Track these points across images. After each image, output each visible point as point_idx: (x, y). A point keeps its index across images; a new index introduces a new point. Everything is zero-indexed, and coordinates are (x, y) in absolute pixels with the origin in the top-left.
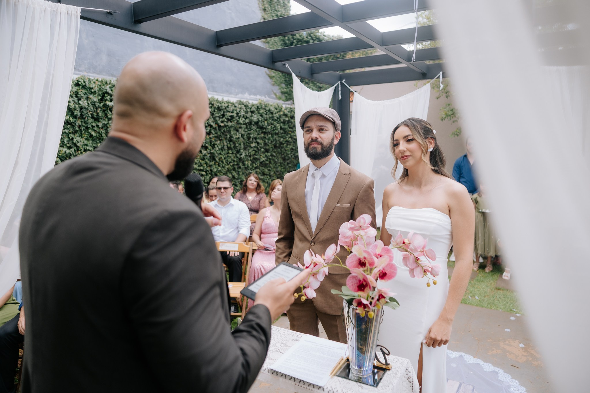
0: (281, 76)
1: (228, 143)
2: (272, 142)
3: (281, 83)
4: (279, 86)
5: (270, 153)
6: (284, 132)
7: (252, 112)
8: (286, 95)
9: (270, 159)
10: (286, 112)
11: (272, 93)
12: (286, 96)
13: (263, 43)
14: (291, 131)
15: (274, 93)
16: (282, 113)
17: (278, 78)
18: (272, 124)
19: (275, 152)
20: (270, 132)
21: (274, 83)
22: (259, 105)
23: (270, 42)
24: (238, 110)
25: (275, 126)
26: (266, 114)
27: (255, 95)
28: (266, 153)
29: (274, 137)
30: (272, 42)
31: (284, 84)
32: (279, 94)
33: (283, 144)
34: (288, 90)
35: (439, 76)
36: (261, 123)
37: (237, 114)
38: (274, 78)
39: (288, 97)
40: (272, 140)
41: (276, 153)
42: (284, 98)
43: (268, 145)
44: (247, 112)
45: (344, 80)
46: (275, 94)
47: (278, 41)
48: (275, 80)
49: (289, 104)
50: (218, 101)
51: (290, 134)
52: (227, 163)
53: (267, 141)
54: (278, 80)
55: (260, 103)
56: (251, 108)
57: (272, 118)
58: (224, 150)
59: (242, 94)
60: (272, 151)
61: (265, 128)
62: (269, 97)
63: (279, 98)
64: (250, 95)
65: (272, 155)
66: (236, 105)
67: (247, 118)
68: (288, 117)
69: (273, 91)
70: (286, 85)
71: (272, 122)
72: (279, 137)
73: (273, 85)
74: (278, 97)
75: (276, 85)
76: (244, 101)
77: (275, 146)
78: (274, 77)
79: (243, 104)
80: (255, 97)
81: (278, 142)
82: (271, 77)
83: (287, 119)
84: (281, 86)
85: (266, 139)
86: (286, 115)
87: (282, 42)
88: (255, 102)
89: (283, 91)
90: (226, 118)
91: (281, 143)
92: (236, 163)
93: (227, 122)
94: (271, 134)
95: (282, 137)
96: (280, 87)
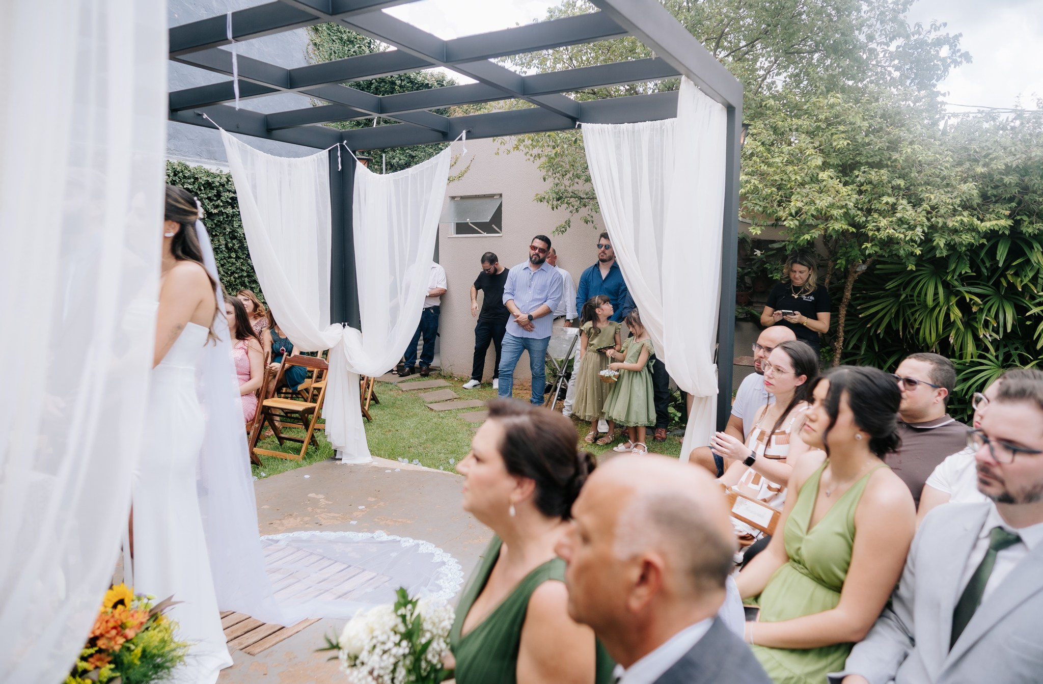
1: (229, 240)
35: (462, 136)
45: (345, 142)
50: (208, 174)
52: (227, 273)
58: (221, 252)
90: (222, 201)
92: (245, 274)
93: (225, 207)
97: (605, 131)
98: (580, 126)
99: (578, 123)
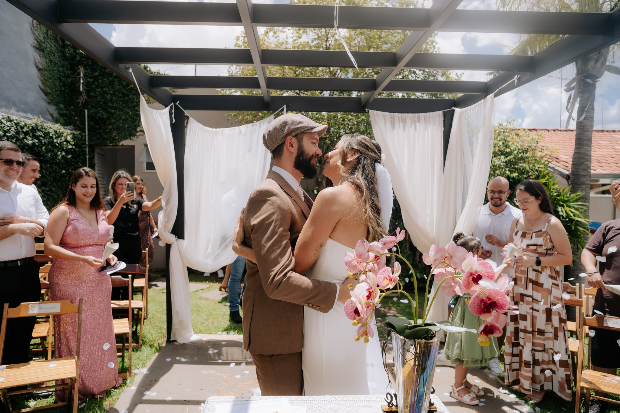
0: (58, 94)
2: (50, 173)
3: (59, 103)
4: (56, 106)
5: (48, 187)
6: (65, 163)
7: (26, 133)
8: (65, 118)
9: (48, 195)
10: (69, 138)
11: (48, 113)
12: (65, 120)
13: (35, 49)
14: (74, 162)
15: (50, 113)
16: (63, 139)
17: (55, 96)
18: (51, 151)
19: (54, 187)
20: (48, 161)
21: (50, 101)
22: (33, 125)
23: (45, 50)
24: (6, 128)
25: (56, 154)
26: (44, 138)
27: (24, 113)
28: (43, 188)
29: (53, 167)
30: (48, 51)
31: (63, 104)
32: (56, 115)
33: (65, 177)
34: (68, 112)
35: (283, 109)
36: (38, 148)
37: (5, 132)
38: (51, 96)
39: (68, 121)
40: (51, 171)
41: (56, 187)
42: (62, 120)
43: (46, 177)
44: (18, 132)
45: (178, 102)
46: (52, 115)
47: (55, 52)
48: (51, 98)
49: (69, 130)
51: (73, 165)
53: (44, 171)
54: (55, 98)
55: (36, 124)
56: (22, 128)
57: (52, 143)
59: (6, 109)
60: (50, 185)
61: (43, 156)
62: (43, 117)
63: (56, 121)
64: (18, 111)
65: (51, 190)
66: (3, 121)
67: (18, 139)
68: (71, 145)
69: (49, 111)
70: (64, 106)
71: (52, 148)
72: (60, 168)
73: (49, 103)
74: (55, 119)
75: (52, 104)
76: (13, 117)
77: (55, 179)
78: (50, 93)
79: (11, 121)
80: (25, 115)
81: (59, 174)
82: (46, 94)
83: (70, 147)
84: (59, 106)
85: (44, 169)
86: (68, 142)
87: (60, 54)
88: (29, 122)
89: (61, 112)
91: (62, 175)
94: (49, 163)
95: (63, 168)
96: (58, 108)
97: (384, 116)
98: (368, 111)
99: (367, 110)
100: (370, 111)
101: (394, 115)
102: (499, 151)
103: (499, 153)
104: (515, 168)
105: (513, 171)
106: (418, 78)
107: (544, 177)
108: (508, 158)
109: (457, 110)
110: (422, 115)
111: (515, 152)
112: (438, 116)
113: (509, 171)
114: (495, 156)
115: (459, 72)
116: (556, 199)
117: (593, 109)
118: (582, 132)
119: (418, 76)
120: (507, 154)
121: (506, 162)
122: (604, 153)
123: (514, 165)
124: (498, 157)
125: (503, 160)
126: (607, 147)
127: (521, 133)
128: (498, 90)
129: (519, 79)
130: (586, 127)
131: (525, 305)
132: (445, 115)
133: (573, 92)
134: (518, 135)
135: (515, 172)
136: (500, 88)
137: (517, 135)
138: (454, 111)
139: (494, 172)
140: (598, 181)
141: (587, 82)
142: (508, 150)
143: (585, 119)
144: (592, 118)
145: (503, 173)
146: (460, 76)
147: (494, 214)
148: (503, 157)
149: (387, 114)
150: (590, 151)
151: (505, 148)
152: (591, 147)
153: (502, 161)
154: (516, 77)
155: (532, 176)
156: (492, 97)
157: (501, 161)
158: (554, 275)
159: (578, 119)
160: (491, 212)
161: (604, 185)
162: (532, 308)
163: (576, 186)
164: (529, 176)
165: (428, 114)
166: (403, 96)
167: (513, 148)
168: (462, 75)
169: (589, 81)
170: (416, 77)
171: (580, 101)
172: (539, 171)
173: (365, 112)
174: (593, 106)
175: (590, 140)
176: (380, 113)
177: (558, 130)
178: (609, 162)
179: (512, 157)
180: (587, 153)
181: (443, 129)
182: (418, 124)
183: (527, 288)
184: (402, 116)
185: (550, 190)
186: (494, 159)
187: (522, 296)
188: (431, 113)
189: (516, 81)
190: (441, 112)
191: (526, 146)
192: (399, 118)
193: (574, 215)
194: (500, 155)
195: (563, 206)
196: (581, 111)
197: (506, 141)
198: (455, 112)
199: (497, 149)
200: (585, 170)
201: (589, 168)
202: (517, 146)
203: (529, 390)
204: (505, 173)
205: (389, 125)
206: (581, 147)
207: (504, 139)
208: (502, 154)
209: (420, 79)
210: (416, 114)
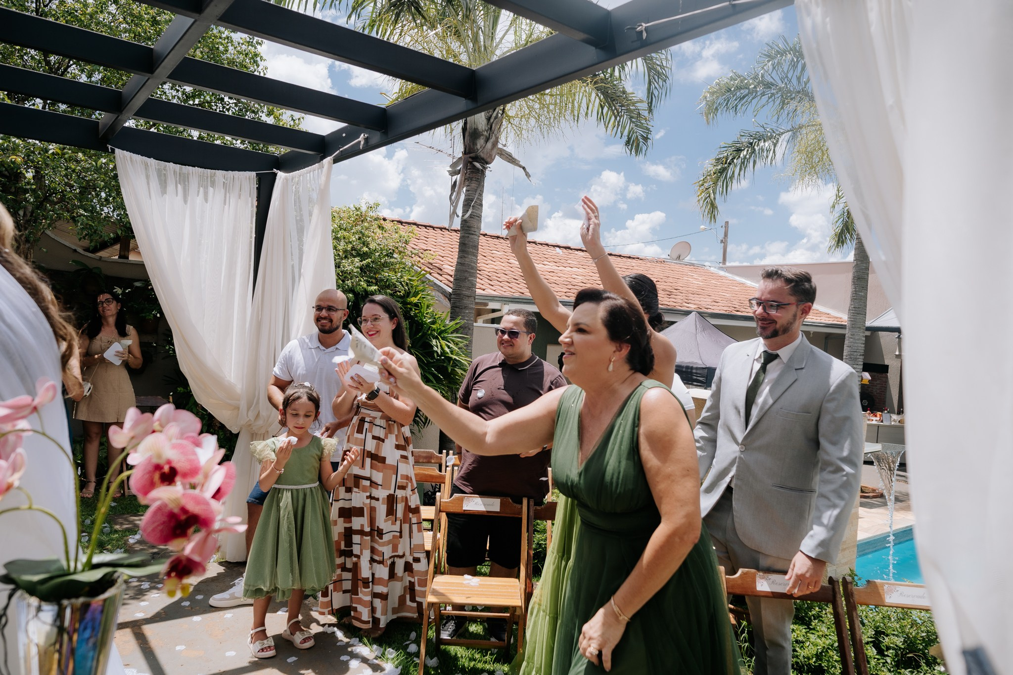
97: (146, 165)
98: (113, 151)
99: (110, 147)
100: (117, 151)
101: (166, 166)
102: (353, 249)
103: (354, 253)
104: (376, 279)
105: (372, 282)
106: (228, 110)
107: (416, 294)
108: (364, 262)
109: (281, 175)
110: (220, 173)
111: (377, 254)
112: (247, 179)
113: (367, 282)
114: (346, 257)
115: (297, 115)
116: (430, 327)
117: (481, 205)
118: (467, 235)
119: (228, 107)
120: (364, 256)
121: (361, 268)
122: (496, 268)
123: (375, 274)
124: (349, 261)
125: (358, 264)
126: (501, 260)
127: (388, 225)
128: (338, 151)
129: (366, 140)
130: (472, 229)
131: (361, 492)
132: (260, 178)
133: (458, 177)
134: (383, 228)
135: (376, 284)
136: (341, 150)
137: (381, 227)
138: (276, 175)
139: (343, 281)
140: (486, 305)
141: (474, 166)
142: (365, 249)
143: (471, 216)
144: (480, 217)
145: (357, 284)
146: (297, 122)
147: (324, 348)
148: (357, 259)
149: (152, 161)
150: (476, 263)
151: (362, 246)
152: (477, 257)
153: (356, 265)
154: (362, 135)
155: (400, 292)
156: (329, 162)
157: (353, 265)
158: (403, 443)
159: (463, 216)
160: (319, 345)
161: (494, 311)
162: (371, 497)
163: (457, 309)
164: (396, 292)
165: (230, 173)
166: (200, 137)
167: (373, 246)
168: (302, 120)
169: (477, 165)
170: (224, 108)
171: (467, 191)
172: (410, 286)
173: (106, 150)
174: (481, 201)
175: (476, 247)
176: (138, 158)
177: (445, 229)
178: (501, 280)
179: (369, 260)
180: (473, 264)
181: (256, 203)
182: (211, 190)
183: (363, 466)
184: (181, 169)
185: (423, 315)
186: (344, 261)
187: (358, 478)
188: (237, 172)
189: (362, 143)
190: (254, 174)
191: (391, 245)
192: (175, 172)
193: (452, 352)
194: (354, 257)
195: (436, 338)
196: (467, 204)
197: (363, 235)
198: (278, 178)
199: (350, 246)
200: (469, 288)
201: (474, 286)
202: (379, 245)
203: (368, 622)
204: (359, 285)
205: (155, 183)
206: (466, 255)
207: (361, 232)
208: (358, 255)
209: (230, 113)
210: (209, 170)
